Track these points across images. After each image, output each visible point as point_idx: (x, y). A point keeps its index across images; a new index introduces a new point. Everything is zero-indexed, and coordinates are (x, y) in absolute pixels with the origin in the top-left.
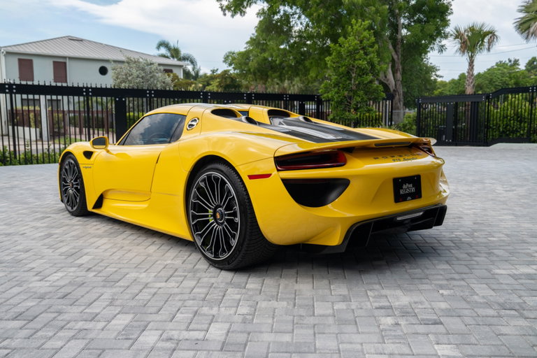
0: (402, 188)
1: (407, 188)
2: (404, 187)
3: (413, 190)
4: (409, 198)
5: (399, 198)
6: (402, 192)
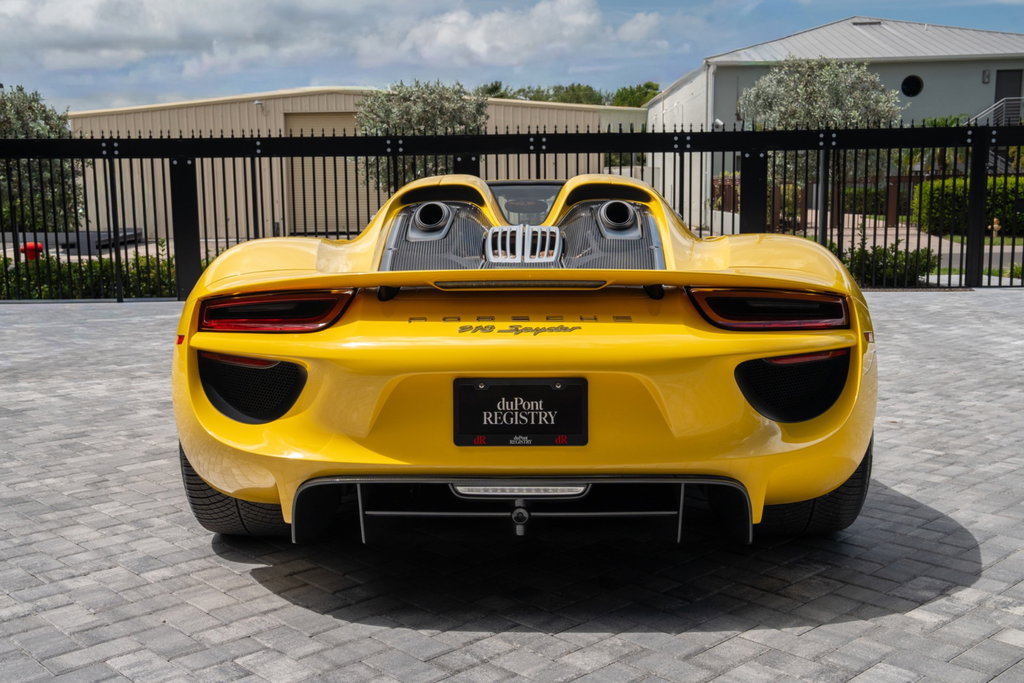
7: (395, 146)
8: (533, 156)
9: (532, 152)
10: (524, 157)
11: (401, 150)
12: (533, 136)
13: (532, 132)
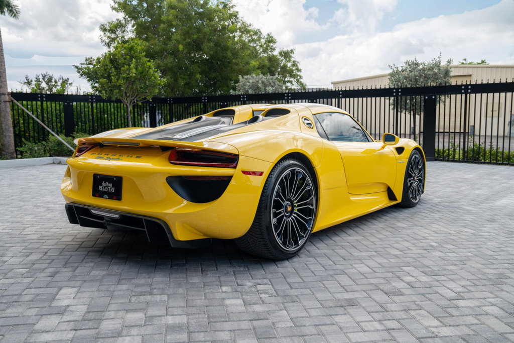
0: (101, 185)
1: (107, 186)
2: (104, 184)
3: (112, 190)
4: (106, 196)
5: (97, 193)
6: (100, 188)
7: (397, 92)
8: (464, 96)
9: (463, 93)
10: (459, 96)
11: (400, 94)
12: (464, 85)
13: (463, 84)
